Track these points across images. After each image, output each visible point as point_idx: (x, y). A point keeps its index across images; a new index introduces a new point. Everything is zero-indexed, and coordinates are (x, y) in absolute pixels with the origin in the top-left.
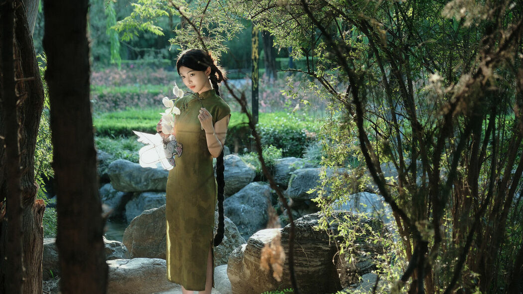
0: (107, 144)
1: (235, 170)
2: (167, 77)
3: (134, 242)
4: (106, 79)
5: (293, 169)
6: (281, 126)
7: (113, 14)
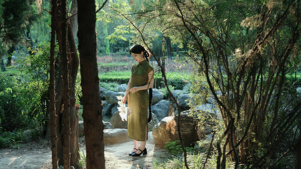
0: (104, 85)
1: (157, 94)
2: (128, 59)
3: (115, 123)
4: (104, 60)
5: (179, 95)
6: (174, 78)
7: (107, 34)
